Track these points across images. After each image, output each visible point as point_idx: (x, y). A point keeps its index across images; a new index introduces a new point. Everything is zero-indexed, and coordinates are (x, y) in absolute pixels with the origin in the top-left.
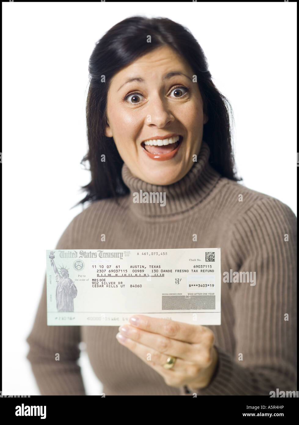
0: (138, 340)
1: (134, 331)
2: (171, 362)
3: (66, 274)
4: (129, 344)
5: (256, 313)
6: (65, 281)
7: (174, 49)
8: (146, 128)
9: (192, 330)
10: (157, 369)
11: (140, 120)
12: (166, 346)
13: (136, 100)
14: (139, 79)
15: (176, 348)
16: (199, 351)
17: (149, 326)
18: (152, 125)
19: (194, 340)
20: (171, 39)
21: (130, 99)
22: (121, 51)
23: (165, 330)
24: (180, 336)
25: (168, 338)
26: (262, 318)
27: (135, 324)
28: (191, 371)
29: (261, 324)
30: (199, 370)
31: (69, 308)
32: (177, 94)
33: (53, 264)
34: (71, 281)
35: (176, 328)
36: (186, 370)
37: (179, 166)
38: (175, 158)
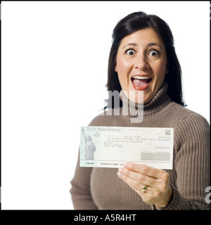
0: (127, 176)
1: (126, 171)
2: (145, 188)
3: (90, 139)
4: (123, 178)
5: (189, 172)
6: (89, 143)
7: (156, 31)
8: (134, 69)
9: (157, 171)
10: (138, 192)
11: (132, 64)
12: (142, 179)
13: (131, 53)
14: (134, 45)
15: (148, 180)
16: (161, 183)
17: (133, 168)
18: (137, 68)
19: (158, 177)
20: (155, 25)
21: (128, 52)
22: (128, 27)
23: (142, 170)
24: (150, 174)
25: (144, 174)
26: (192, 175)
27: (126, 167)
28: (156, 194)
29: (192, 178)
30: (160, 194)
31: (92, 158)
32: (154, 54)
33: (83, 134)
34: (93, 143)
35: (148, 169)
36: (153, 193)
37: (148, 95)
38: (146, 89)
